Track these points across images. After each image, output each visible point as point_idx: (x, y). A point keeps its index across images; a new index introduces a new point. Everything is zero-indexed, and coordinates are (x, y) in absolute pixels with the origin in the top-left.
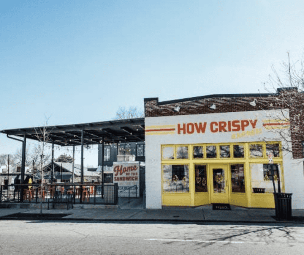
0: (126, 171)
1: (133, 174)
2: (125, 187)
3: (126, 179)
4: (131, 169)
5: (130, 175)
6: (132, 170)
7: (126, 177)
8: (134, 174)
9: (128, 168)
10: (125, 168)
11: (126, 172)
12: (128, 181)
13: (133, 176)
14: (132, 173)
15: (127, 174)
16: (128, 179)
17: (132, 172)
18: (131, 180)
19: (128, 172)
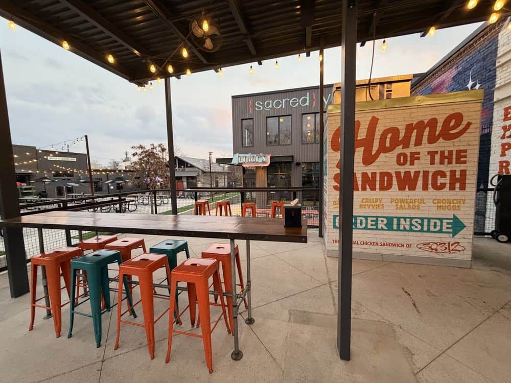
0: (395, 144)
1: (437, 157)
2: (390, 220)
3: (395, 182)
4: (426, 133)
5: (422, 165)
6: (432, 139)
7: (398, 174)
8: (446, 158)
9: (409, 128)
10: (395, 131)
11: (399, 150)
12: (407, 193)
13: (437, 167)
14: (432, 154)
15: (401, 160)
16: (407, 182)
17: (433, 147)
18: (425, 188)
19: (412, 149)
